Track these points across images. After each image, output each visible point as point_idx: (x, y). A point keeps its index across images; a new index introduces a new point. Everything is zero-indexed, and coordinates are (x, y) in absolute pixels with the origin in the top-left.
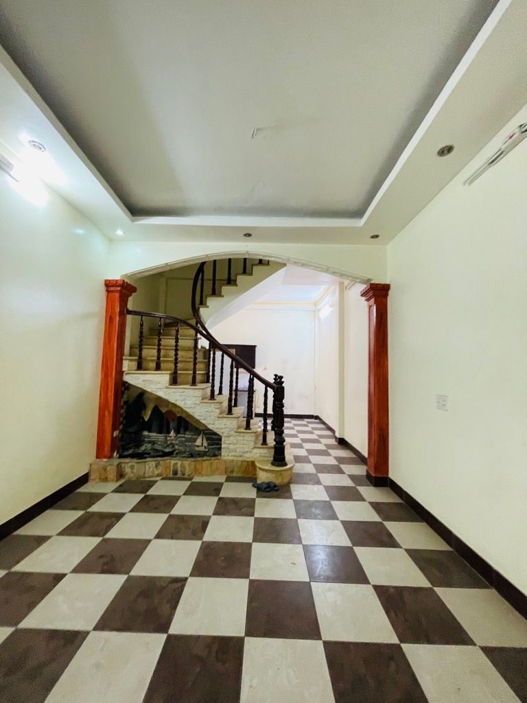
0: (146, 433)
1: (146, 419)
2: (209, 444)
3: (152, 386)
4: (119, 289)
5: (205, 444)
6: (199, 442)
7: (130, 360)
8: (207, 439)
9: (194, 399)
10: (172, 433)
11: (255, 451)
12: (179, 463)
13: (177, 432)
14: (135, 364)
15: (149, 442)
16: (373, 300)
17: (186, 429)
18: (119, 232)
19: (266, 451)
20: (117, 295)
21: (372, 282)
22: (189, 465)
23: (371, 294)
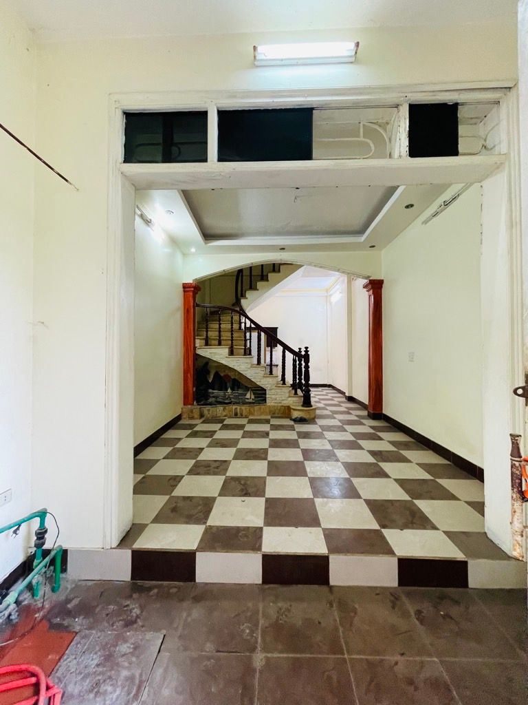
0: (210, 391)
1: (210, 381)
2: (255, 397)
3: (216, 356)
4: (193, 289)
5: (253, 397)
6: (248, 396)
7: (201, 339)
8: (254, 394)
9: (247, 364)
10: (229, 390)
11: (290, 399)
12: (239, 408)
13: (233, 389)
14: (203, 342)
15: (213, 397)
16: (371, 291)
17: (239, 387)
18: (193, 250)
19: (297, 399)
20: (191, 294)
21: (371, 279)
22: (246, 409)
23: (370, 287)
